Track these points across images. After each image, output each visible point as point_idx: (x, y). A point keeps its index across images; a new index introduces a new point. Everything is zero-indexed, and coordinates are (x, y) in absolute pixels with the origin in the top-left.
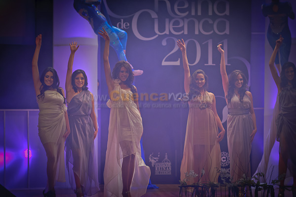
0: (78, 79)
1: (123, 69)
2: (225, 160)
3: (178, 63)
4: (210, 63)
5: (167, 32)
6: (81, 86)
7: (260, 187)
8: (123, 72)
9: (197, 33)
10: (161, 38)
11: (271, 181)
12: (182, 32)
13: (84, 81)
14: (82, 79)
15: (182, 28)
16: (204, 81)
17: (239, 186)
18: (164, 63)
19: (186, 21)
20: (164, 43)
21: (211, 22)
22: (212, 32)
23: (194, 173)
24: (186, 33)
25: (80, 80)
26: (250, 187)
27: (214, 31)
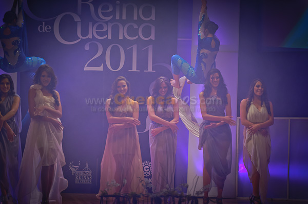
0: (3, 84)
1: (44, 73)
2: (148, 170)
3: (101, 69)
4: (134, 69)
5: (90, 36)
6: (7, 91)
7: (184, 198)
8: (44, 76)
9: (121, 37)
10: (83, 42)
11: (195, 192)
12: (106, 36)
13: (9, 86)
14: (7, 84)
15: (106, 33)
16: (126, 87)
17: (162, 196)
18: (86, 68)
19: (110, 25)
20: (87, 48)
21: (136, 27)
22: (137, 37)
23: (115, 182)
24: (110, 37)
25: (6, 86)
26: (173, 198)
27: (139, 36)
